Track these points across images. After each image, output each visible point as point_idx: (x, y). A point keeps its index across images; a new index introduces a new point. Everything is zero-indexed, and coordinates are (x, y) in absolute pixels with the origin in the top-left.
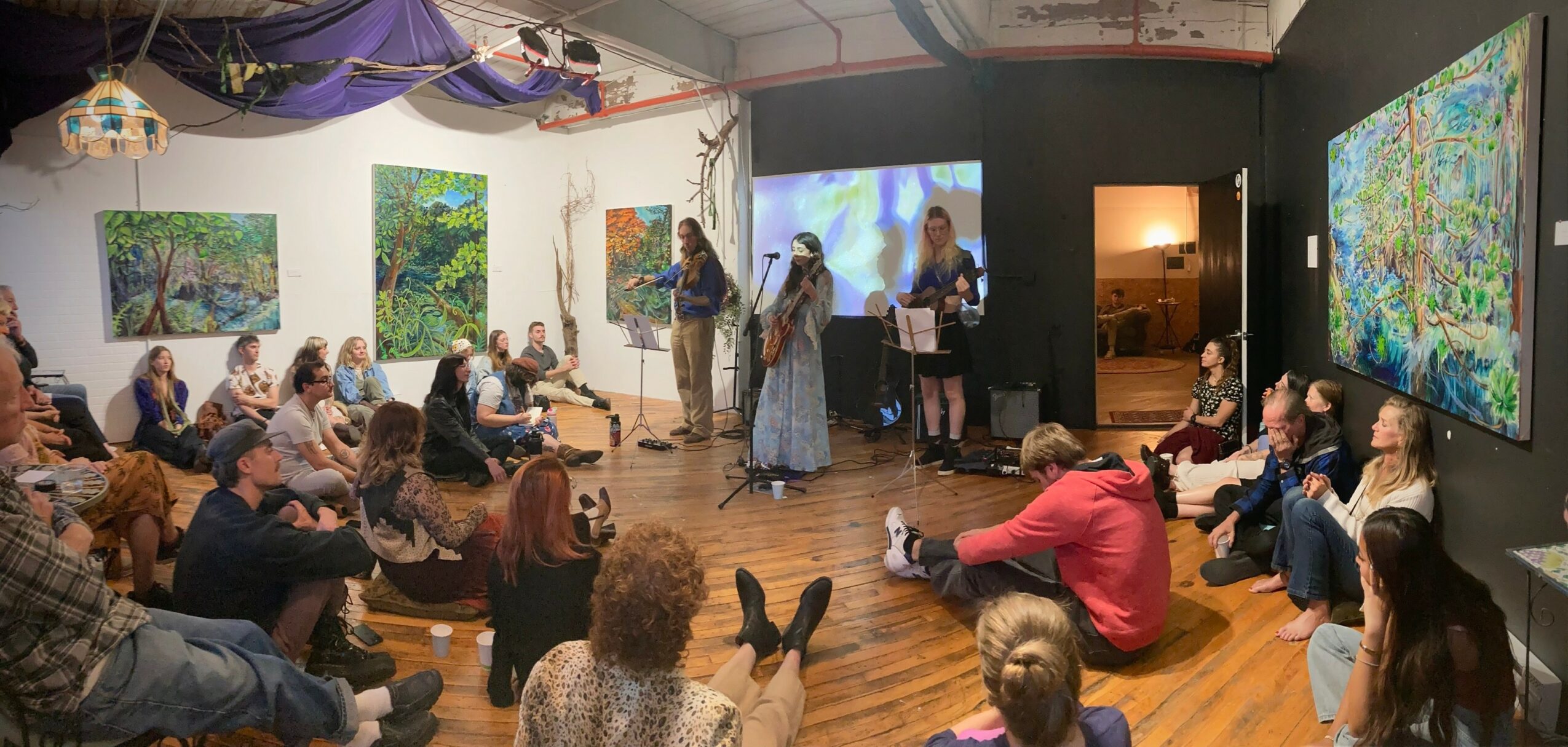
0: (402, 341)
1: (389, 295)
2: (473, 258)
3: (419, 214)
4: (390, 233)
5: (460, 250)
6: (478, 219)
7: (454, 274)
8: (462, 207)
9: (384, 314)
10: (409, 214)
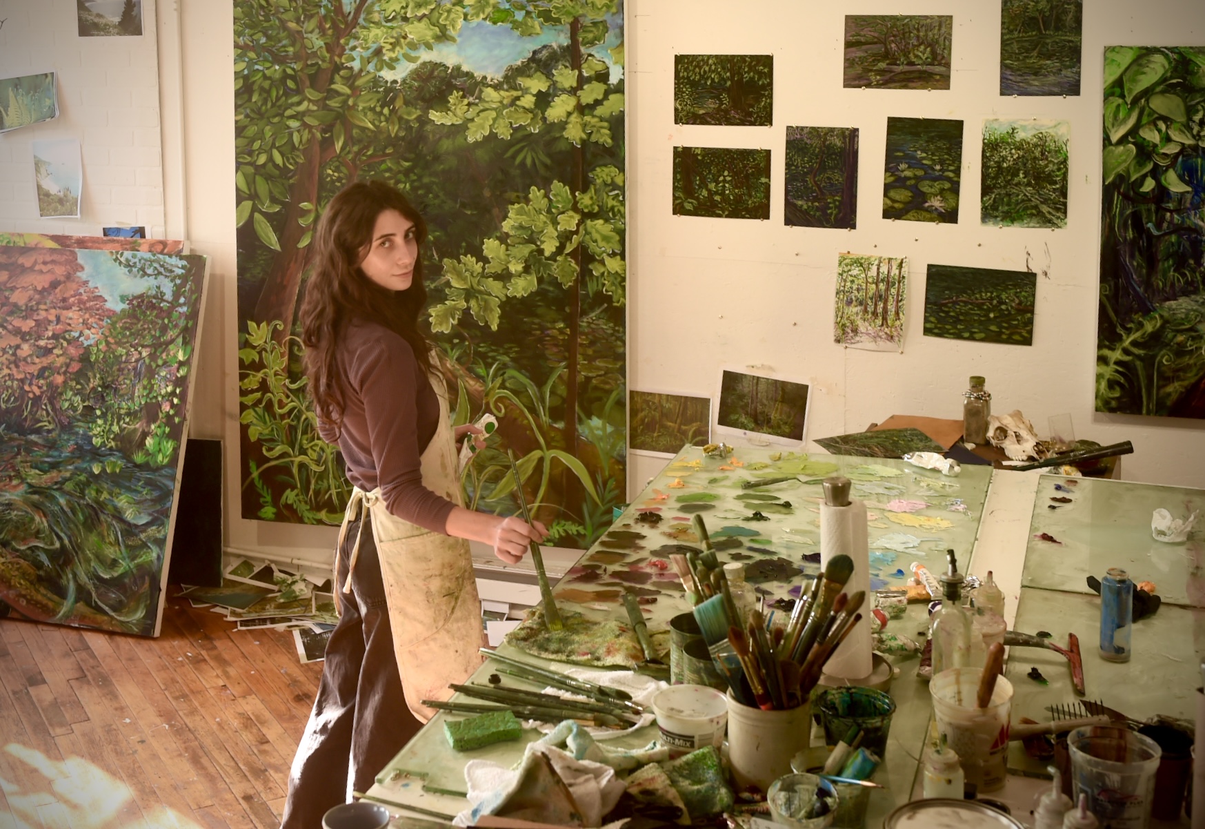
0: (321, 476)
1: (276, 335)
2: (565, 237)
3: (365, 102)
4: (278, 158)
5: (513, 210)
6: (582, 109)
7: (495, 287)
8: (522, 71)
9: (264, 387)
10: (334, 103)
